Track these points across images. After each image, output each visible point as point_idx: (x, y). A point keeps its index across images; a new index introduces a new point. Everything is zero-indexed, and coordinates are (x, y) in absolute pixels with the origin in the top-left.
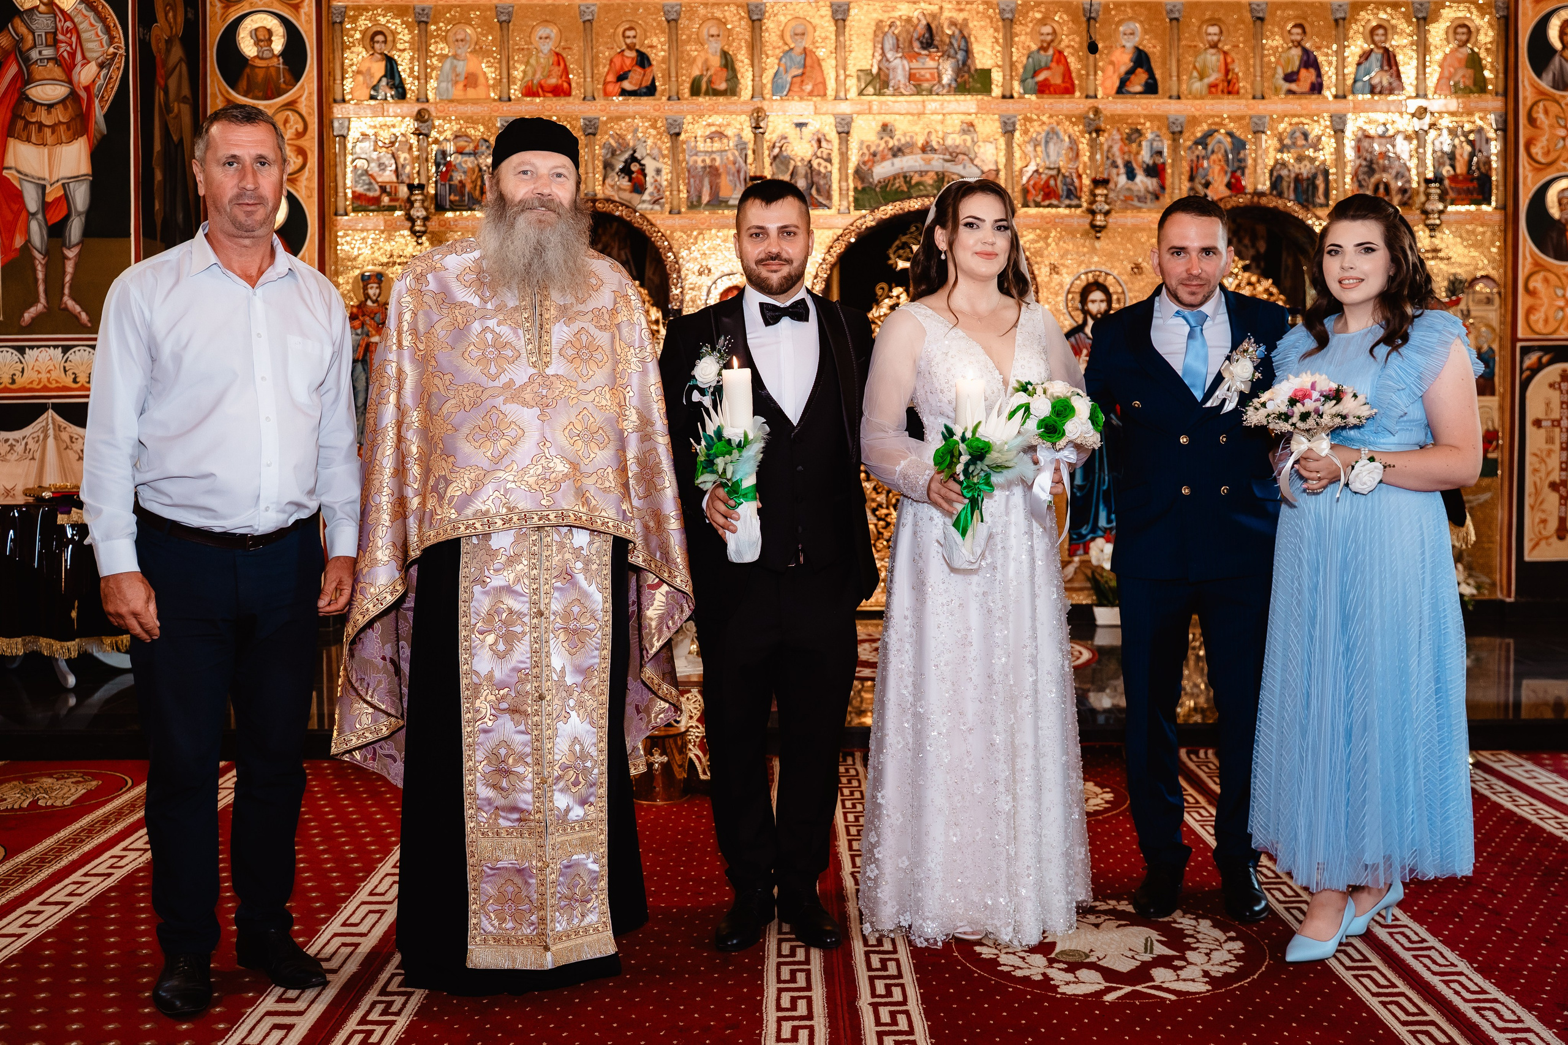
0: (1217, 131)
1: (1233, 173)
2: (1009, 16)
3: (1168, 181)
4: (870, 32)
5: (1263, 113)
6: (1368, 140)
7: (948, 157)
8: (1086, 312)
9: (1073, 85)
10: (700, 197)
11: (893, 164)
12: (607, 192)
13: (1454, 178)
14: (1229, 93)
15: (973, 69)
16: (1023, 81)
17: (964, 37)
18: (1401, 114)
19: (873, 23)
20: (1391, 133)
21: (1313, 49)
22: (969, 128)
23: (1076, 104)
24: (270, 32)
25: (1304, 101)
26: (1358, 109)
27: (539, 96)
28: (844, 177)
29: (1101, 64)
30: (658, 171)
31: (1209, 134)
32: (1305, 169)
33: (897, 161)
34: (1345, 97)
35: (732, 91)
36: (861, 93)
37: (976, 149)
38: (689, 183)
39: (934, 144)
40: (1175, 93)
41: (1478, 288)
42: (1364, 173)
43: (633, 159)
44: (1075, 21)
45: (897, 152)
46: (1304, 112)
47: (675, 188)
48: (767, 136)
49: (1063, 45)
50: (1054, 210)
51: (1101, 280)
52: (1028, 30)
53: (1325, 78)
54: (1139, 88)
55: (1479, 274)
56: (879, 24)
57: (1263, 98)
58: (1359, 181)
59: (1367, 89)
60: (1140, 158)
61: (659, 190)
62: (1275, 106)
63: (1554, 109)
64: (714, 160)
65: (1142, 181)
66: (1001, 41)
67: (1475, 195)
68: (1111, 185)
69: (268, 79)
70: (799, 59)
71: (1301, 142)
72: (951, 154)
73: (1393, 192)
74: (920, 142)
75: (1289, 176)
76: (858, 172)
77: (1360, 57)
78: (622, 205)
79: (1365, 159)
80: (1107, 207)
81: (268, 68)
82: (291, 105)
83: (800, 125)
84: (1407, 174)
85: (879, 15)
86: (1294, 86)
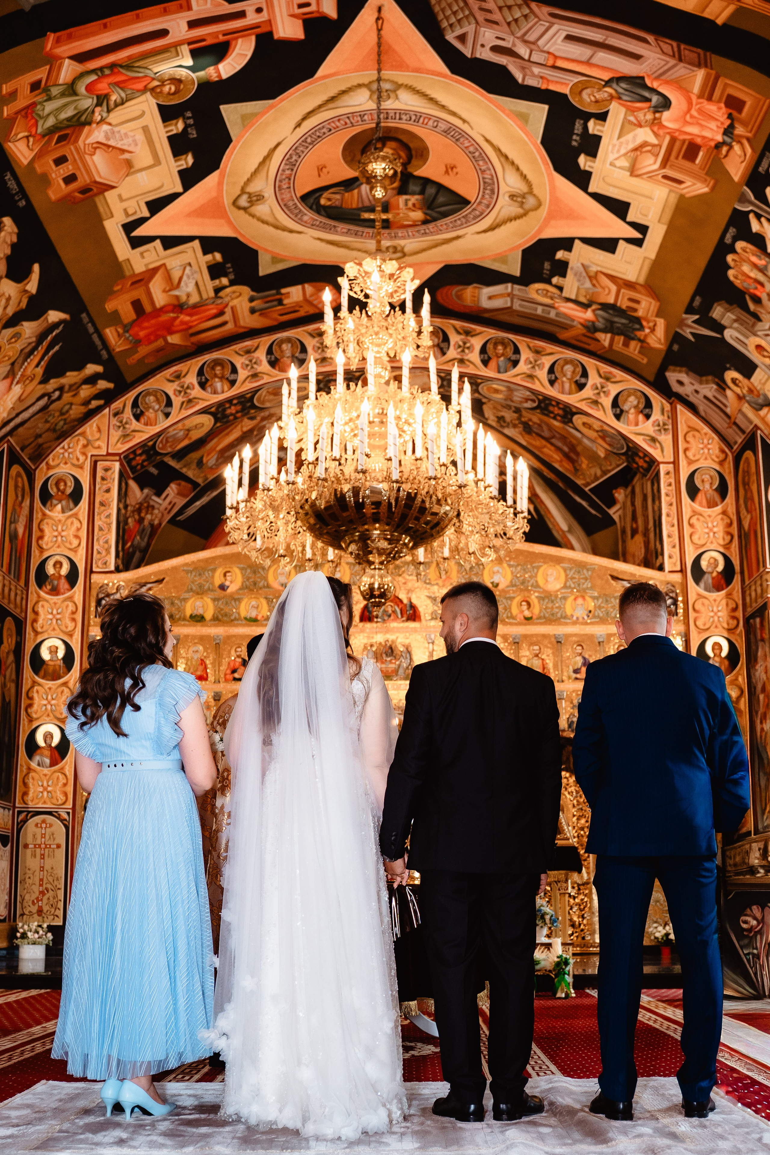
2: (430, 641)
4: (361, 649)
5: (564, 690)
17: (408, 652)
19: (362, 645)
21: (588, 657)
24: (57, 648)
56: (365, 645)
57: (563, 681)
62: (570, 686)
66: (427, 654)
69: (54, 671)
81: (55, 665)
82: (65, 684)
85: (365, 641)
86: (578, 676)
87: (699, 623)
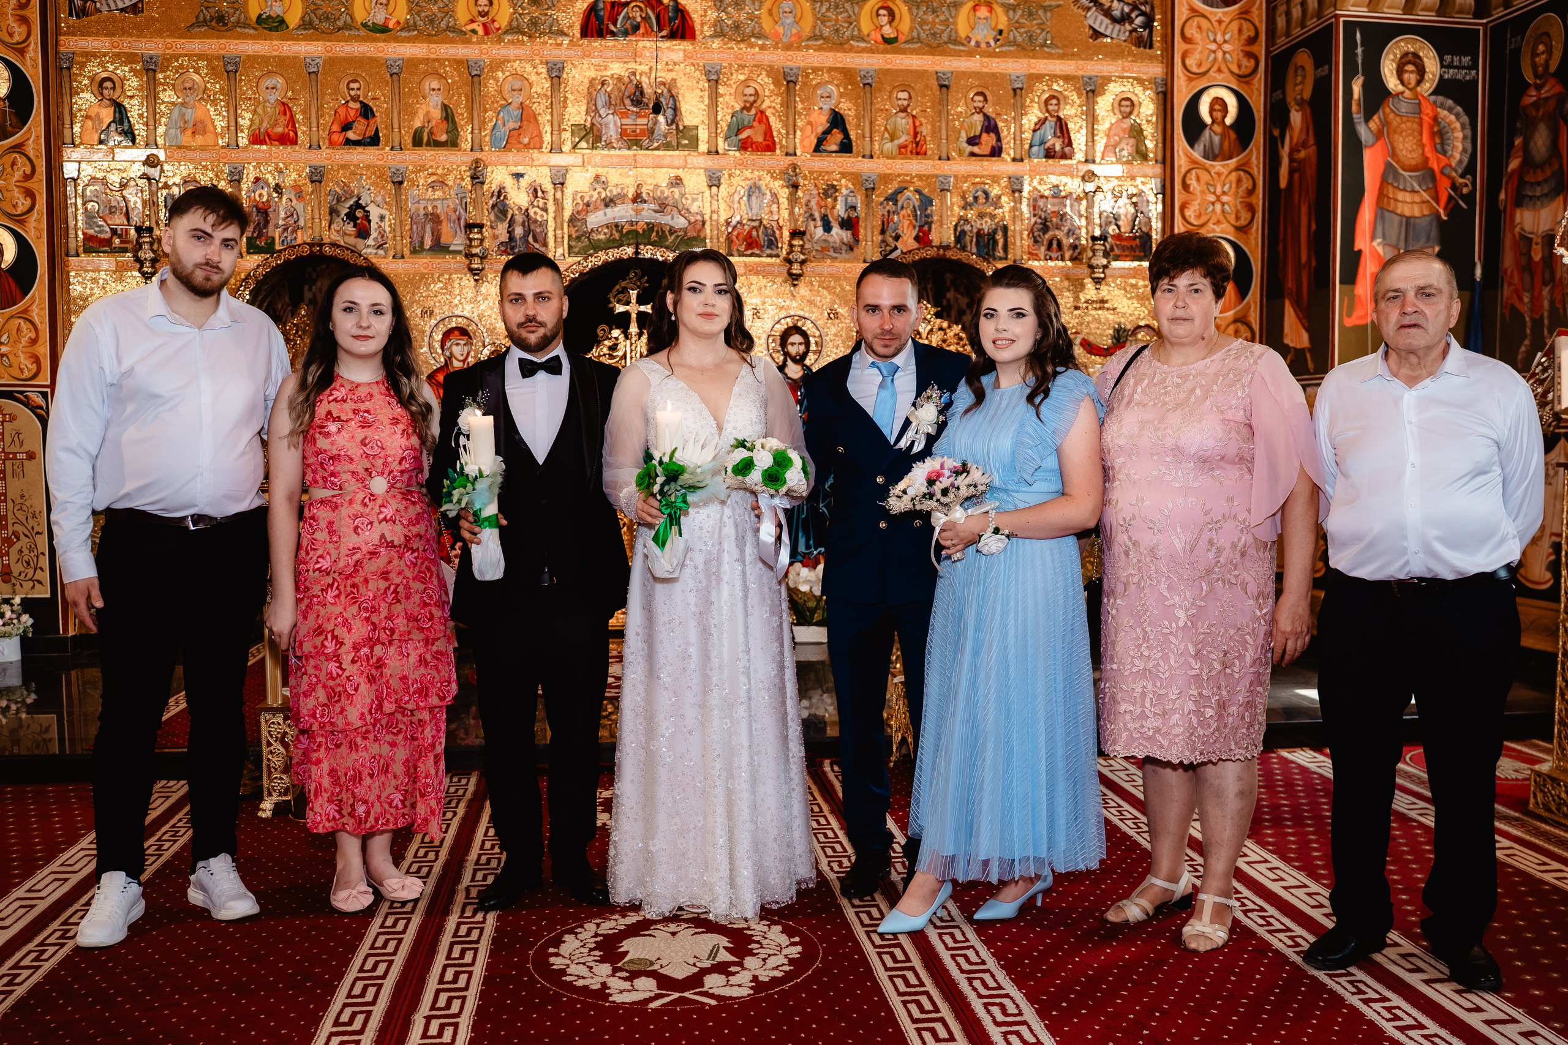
0: (906, 188)
1: (921, 227)
2: (714, 77)
3: (862, 231)
4: (584, 88)
5: (948, 173)
6: (1043, 200)
7: (657, 208)
8: (786, 354)
9: (774, 143)
10: (422, 243)
11: (605, 214)
12: (332, 236)
13: (1118, 237)
14: (918, 154)
15: (680, 124)
16: (726, 138)
17: (672, 96)
18: (1072, 176)
19: (586, 81)
20: (1063, 194)
21: (993, 116)
22: (677, 182)
23: (778, 160)
25: (985, 163)
26: (1033, 173)
27: (266, 144)
28: (559, 225)
29: (799, 123)
30: (382, 218)
31: (900, 191)
32: (986, 225)
33: (609, 210)
34: (1022, 160)
35: (453, 143)
36: (575, 147)
37: (684, 201)
38: (411, 228)
39: (644, 195)
40: (868, 153)
41: (1139, 336)
42: (1039, 230)
43: (358, 205)
44: (776, 83)
45: (609, 203)
46: (985, 173)
47: (398, 234)
48: (486, 187)
49: (764, 106)
50: (757, 259)
51: (800, 324)
52: (733, 91)
53: (1004, 141)
54: (834, 148)
55: (1142, 323)
56: (592, 81)
57: (948, 159)
58: (1035, 237)
59: (1042, 153)
60: (835, 212)
61: (383, 236)
62: (961, 167)
63: (1205, 177)
64: (435, 207)
65: (838, 234)
66: (706, 101)
67: (1137, 253)
68: (808, 236)
70: (517, 113)
71: (982, 200)
72: (660, 205)
73: (1066, 248)
74: (631, 194)
75: (971, 231)
76: (572, 220)
77: (1036, 124)
78: (348, 249)
79: (1040, 217)
80: (802, 257)
83: (518, 176)
84: (1077, 231)
85: (592, 74)
86: (976, 149)
87: (1191, 62)
